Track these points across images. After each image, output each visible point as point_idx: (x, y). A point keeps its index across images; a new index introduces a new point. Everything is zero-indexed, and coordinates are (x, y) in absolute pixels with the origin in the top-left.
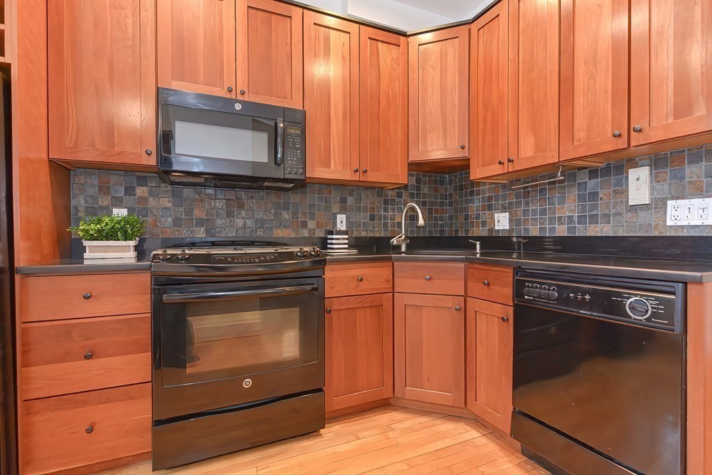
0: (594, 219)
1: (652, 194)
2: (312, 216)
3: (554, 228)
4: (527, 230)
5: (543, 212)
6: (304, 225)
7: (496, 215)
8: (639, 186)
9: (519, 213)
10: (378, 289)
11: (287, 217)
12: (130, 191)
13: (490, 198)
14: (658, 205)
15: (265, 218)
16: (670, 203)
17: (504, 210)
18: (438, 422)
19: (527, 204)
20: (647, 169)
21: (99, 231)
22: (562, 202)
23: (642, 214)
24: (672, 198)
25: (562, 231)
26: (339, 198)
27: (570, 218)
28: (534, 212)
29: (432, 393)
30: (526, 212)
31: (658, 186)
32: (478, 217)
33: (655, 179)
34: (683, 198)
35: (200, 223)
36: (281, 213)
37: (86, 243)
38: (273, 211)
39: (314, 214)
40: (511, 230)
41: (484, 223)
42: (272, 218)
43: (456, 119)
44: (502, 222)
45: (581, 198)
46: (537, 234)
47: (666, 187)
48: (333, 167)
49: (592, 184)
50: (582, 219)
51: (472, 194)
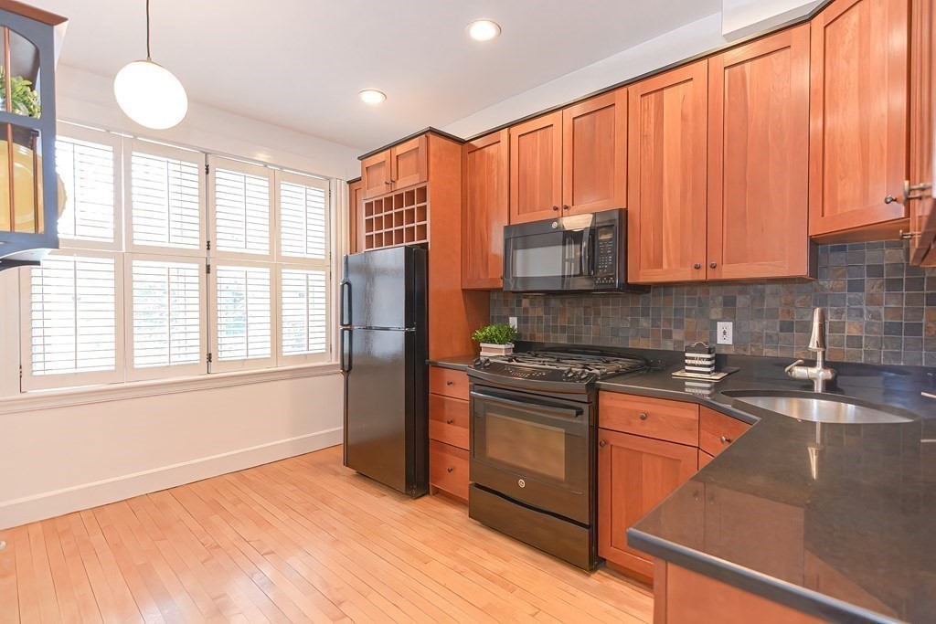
2: (679, 324)
6: (668, 335)
11: (645, 324)
12: (519, 303)
15: (621, 326)
21: (486, 337)
26: (721, 298)
35: (563, 329)
36: (638, 321)
37: (482, 345)
38: (629, 318)
39: (682, 322)
42: (629, 325)
48: (665, 266)
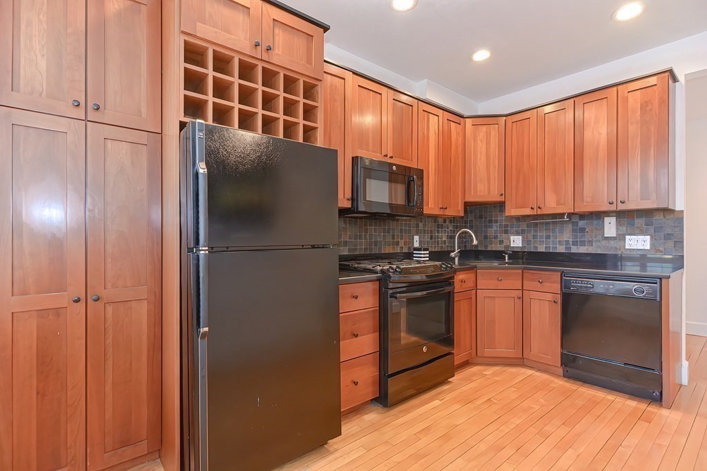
0: (582, 243)
1: (617, 231)
3: (556, 247)
4: (536, 248)
5: (548, 237)
7: (512, 237)
8: (610, 227)
9: (529, 237)
10: (470, 287)
11: (389, 238)
13: (506, 226)
14: (621, 237)
16: (627, 237)
17: (517, 233)
18: (506, 368)
19: (536, 231)
20: (615, 218)
22: (561, 232)
23: (612, 242)
24: (628, 235)
25: (561, 249)
26: (415, 224)
27: (567, 242)
28: (541, 237)
29: (502, 351)
30: (535, 237)
31: (621, 228)
32: (496, 237)
33: (618, 224)
34: (634, 235)
36: (386, 236)
39: (403, 236)
40: (523, 247)
41: (501, 242)
43: (496, 176)
44: (516, 242)
45: (574, 231)
46: (543, 250)
47: (625, 228)
49: (582, 223)
50: (575, 243)
51: (491, 221)
